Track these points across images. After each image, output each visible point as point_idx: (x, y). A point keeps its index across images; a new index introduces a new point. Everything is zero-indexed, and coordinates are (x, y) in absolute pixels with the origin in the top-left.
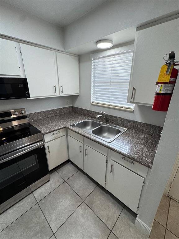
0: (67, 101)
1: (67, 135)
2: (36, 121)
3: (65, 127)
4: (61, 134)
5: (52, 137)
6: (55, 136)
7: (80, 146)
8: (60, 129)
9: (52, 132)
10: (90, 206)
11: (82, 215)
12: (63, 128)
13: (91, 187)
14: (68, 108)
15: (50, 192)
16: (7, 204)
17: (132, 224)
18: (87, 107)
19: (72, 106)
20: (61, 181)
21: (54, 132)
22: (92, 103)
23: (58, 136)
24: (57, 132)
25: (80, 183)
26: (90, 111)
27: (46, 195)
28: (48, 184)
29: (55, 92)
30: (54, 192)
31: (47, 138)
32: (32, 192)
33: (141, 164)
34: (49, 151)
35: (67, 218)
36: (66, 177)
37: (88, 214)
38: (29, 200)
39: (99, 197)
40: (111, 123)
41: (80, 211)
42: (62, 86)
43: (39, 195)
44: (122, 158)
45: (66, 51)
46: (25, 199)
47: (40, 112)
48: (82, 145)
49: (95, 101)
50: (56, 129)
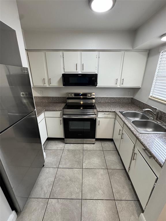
0: (129, 93)
1: (115, 119)
2: (99, 103)
3: (114, 112)
4: (110, 116)
5: (103, 115)
6: (106, 116)
7: (120, 130)
8: (111, 112)
9: (104, 112)
10: (110, 175)
11: (102, 175)
12: (113, 112)
13: (119, 167)
14: (128, 99)
15: (91, 149)
16: (71, 140)
17: (137, 215)
18: (145, 101)
19: (132, 97)
20: (101, 149)
21: (106, 113)
22: (150, 97)
23: (108, 116)
24: (108, 113)
25: (112, 158)
26: (146, 104)
27: (89, 149)
28: (92, 145)
29: (116, 84)
30: (94, 151)
31: (100, 115)
32: (83, 144)
33: (155, 160)
34: (99, 124)
35: (92, 168)
36: (105, 149)
37: (105, 177)
38: (81, 146)
39: (121, 177)
40: (164, 121)
41: (102, 172)
42: (123, 79)
43: (86, 147)
44: (143, 149)
45: (134, 49)
46: (79, 144)
47: (104, 97)
48: (121, 129)
49: (153, 95)
50: (107, 110)
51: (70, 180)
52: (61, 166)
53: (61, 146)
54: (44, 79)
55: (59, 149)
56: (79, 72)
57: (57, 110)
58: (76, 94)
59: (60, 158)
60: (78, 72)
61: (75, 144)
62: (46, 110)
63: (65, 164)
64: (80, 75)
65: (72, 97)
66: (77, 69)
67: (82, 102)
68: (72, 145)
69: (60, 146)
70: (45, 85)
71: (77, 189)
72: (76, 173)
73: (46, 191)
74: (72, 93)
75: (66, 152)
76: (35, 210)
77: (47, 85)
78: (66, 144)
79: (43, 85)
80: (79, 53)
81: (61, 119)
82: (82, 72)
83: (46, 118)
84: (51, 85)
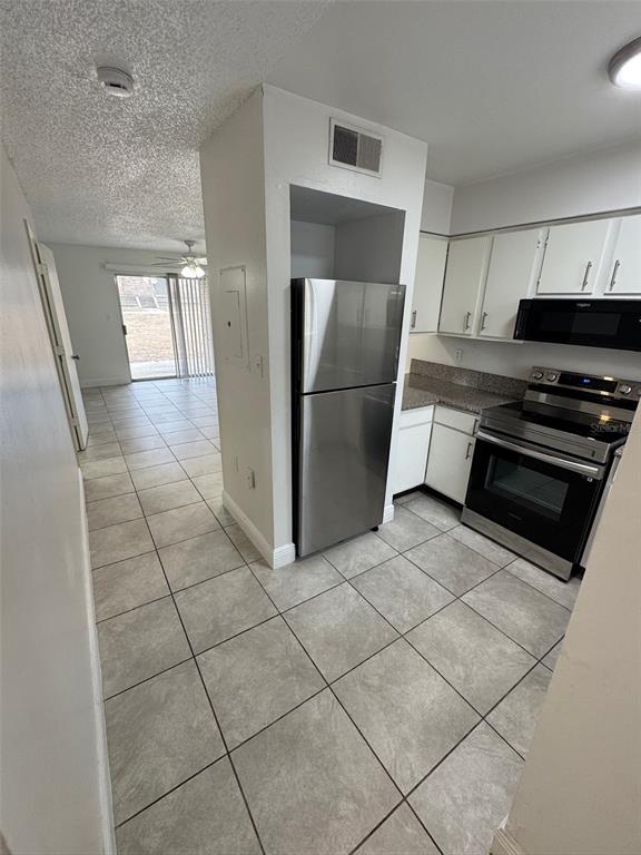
15: (534, 586)
32: (520, 556)
43: (519, 569)
51: (407, 591)
52: (409, 555)
53: (445, 522)
54: (469, 314)
55: (435, 524)
56: (596, 292)
57: (467, 411)
58: (567, 377)
59: (420, 540)
60: (590, 294)
61: (489, 542)
62: (441, 403)
63: (423, 559)
64: (582, 305)
65: (549, 383)
66: (585, 283)
67: (605, 418)
68: (478, 537)
69: (443, 519)
70: (467, 332)
71: (409, 615)
72: (432, 592)
73: (350, 568)
74: (551, 371)
75: (445, 540)
76: (319, 574)
77: (472, 333)
78: (462, 526)
79: (461, 332)
80: (611, 221)
81: (474, 441)
82: (605, 294)
83: (435, 425)
84: (482, 333)
